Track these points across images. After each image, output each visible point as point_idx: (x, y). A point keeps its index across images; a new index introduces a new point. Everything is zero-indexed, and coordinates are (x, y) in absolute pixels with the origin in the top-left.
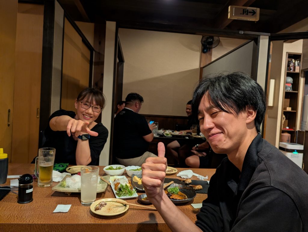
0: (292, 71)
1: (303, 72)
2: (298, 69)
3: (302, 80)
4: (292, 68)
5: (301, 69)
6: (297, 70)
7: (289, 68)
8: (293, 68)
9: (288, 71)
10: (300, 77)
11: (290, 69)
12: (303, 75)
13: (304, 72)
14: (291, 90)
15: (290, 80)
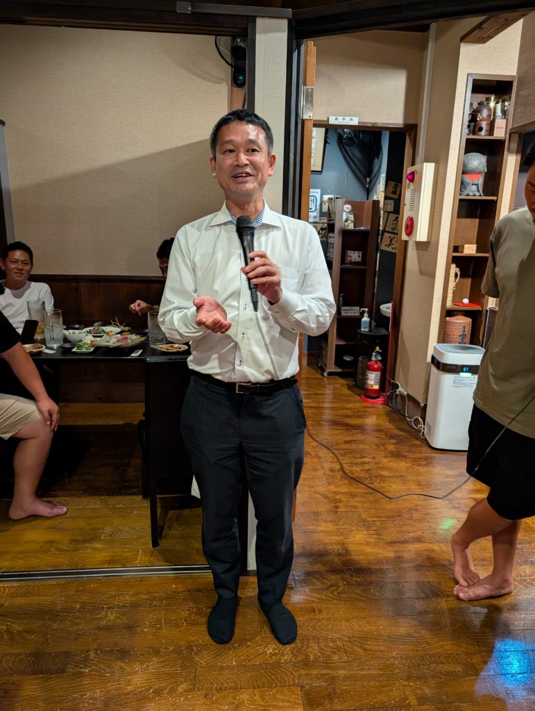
0: (483, 135)
1: (516, 137)
2: (502, 128)
3: (511, 162)
4: (484, 125)
5: (510, 127)
6: (500, 133)
7: (475, 127)
8: (487, 124)
9: (471, 137)
10: (506, 152)
11: (477, 129)
12: (514, 146)
13: (520, 135)
14: (478, 194)
15: (478, 161)
